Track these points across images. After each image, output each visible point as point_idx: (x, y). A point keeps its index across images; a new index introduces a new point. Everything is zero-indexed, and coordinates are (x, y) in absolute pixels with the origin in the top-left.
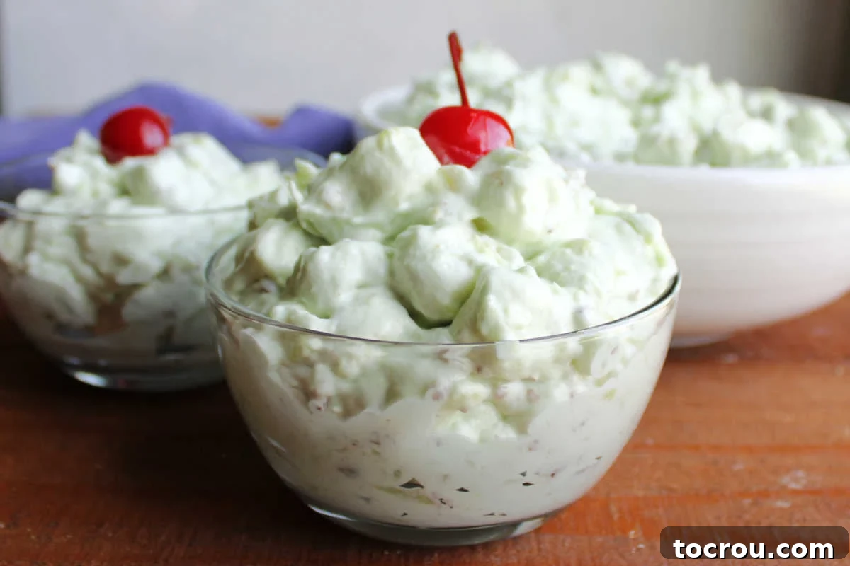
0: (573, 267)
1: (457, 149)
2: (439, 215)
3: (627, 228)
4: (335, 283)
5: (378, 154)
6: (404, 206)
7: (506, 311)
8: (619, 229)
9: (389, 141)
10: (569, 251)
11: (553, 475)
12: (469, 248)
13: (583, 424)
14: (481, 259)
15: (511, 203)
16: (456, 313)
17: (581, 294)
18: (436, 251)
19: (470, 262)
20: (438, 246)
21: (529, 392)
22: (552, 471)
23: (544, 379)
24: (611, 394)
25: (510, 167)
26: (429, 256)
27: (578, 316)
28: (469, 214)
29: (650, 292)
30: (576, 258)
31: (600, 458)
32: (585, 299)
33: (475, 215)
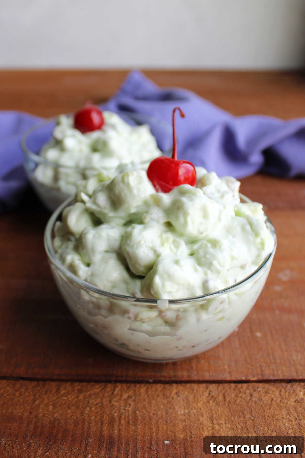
0: (208, 256)
1: (163, 183)
2: (147, 220)
3: (248, 227)
4: (93, 251)
5: (121, 185)
6: (133, 211)
7: (163, 285)
8: (243, 229)
9: (128, 178)
10: (209, 245)
11: (193, 347)
12: (157, 243)
13: (206, 331)
14: (160, 250)
15: (182, 219)
16: (146, 274)
17: (209, 272)
18: (139, 244)
19: (155, 251)
20: (140, 241)
21: (178, 316)
22: (192, 345)
23: (185, 311)
24: (222, 318)
25: (184, 199)
26: (135, 246)
27: (205, 284)
28: (163, 220)
29: (254, 263)
30: (211, 250)
31: (220, 338)
32: (210, 275)
33: (166, 220)
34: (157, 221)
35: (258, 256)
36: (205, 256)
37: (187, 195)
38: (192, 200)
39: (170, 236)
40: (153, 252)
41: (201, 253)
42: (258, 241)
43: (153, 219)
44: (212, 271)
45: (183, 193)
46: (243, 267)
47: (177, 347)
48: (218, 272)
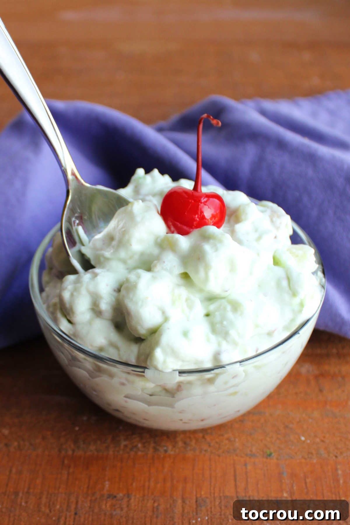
3: (285, 283)
8: (278, 284)
12: (167, 301)
15: (202, 273)
17: (224, 343)
18: (145, 301)
19: (163, 312)
20: (147, 298)
23: (190, 383)
24: (235, 393)
25: (207, 247)
26: (140, 303)
27: (216, 356)
28: (178, 270)
29: (286, 328)
30: (230, 315)
31: (239, 411)
32: (225, 345)
33: (182, 271)
34: (171, 272)
35: (293, 320)
36: (221, 323)
37: (211, 241)
38: (216, 250)
39: (183, 292)
40: (160, 313)
41: (217, 317)
42: (296, 301)
43: (166, 270)
44: (227, 341)
45: (206, 238)
46: (270, 334)
47: (181, 420)
48: (235, 344)
